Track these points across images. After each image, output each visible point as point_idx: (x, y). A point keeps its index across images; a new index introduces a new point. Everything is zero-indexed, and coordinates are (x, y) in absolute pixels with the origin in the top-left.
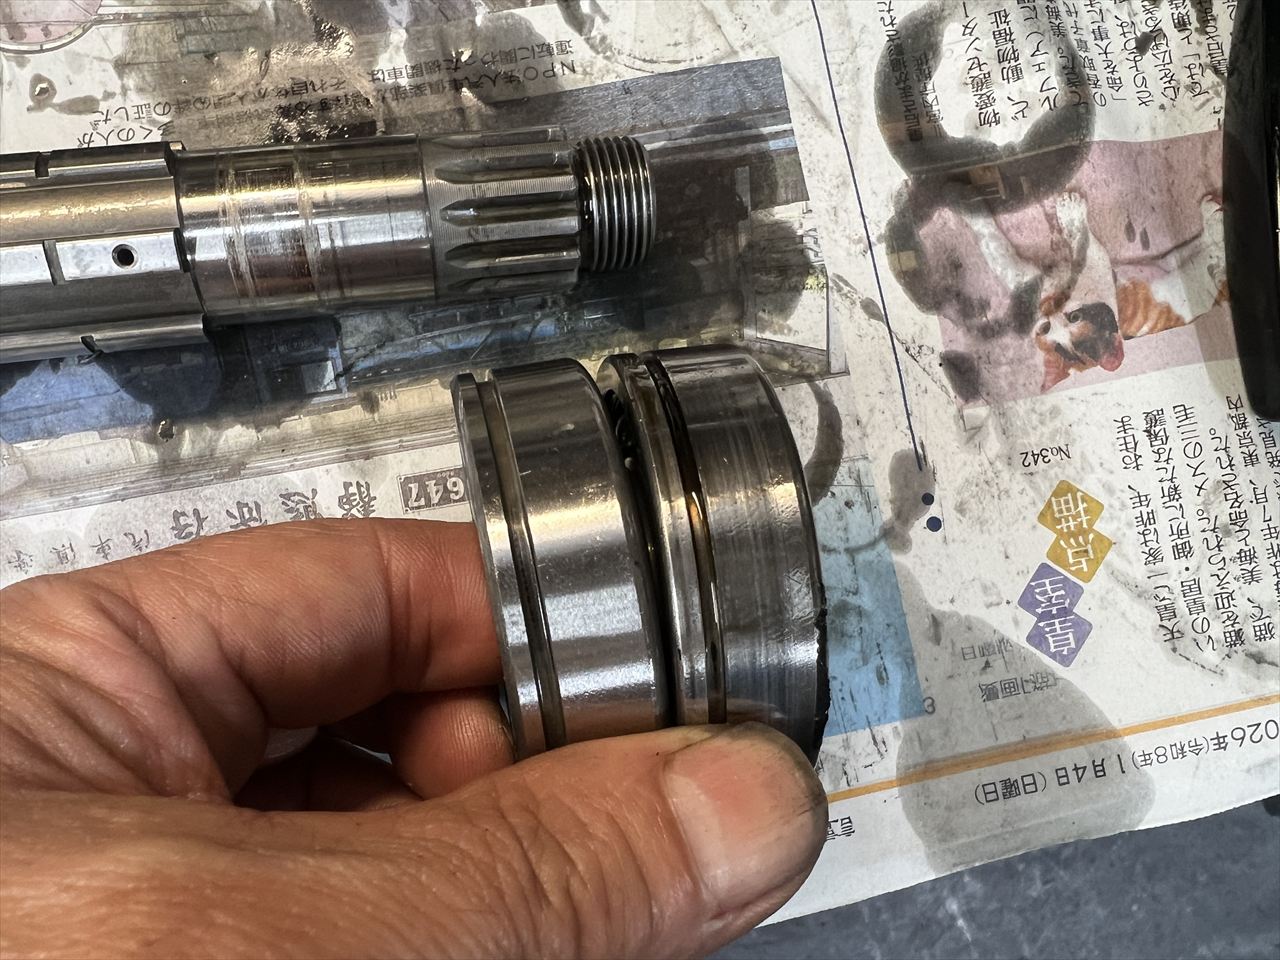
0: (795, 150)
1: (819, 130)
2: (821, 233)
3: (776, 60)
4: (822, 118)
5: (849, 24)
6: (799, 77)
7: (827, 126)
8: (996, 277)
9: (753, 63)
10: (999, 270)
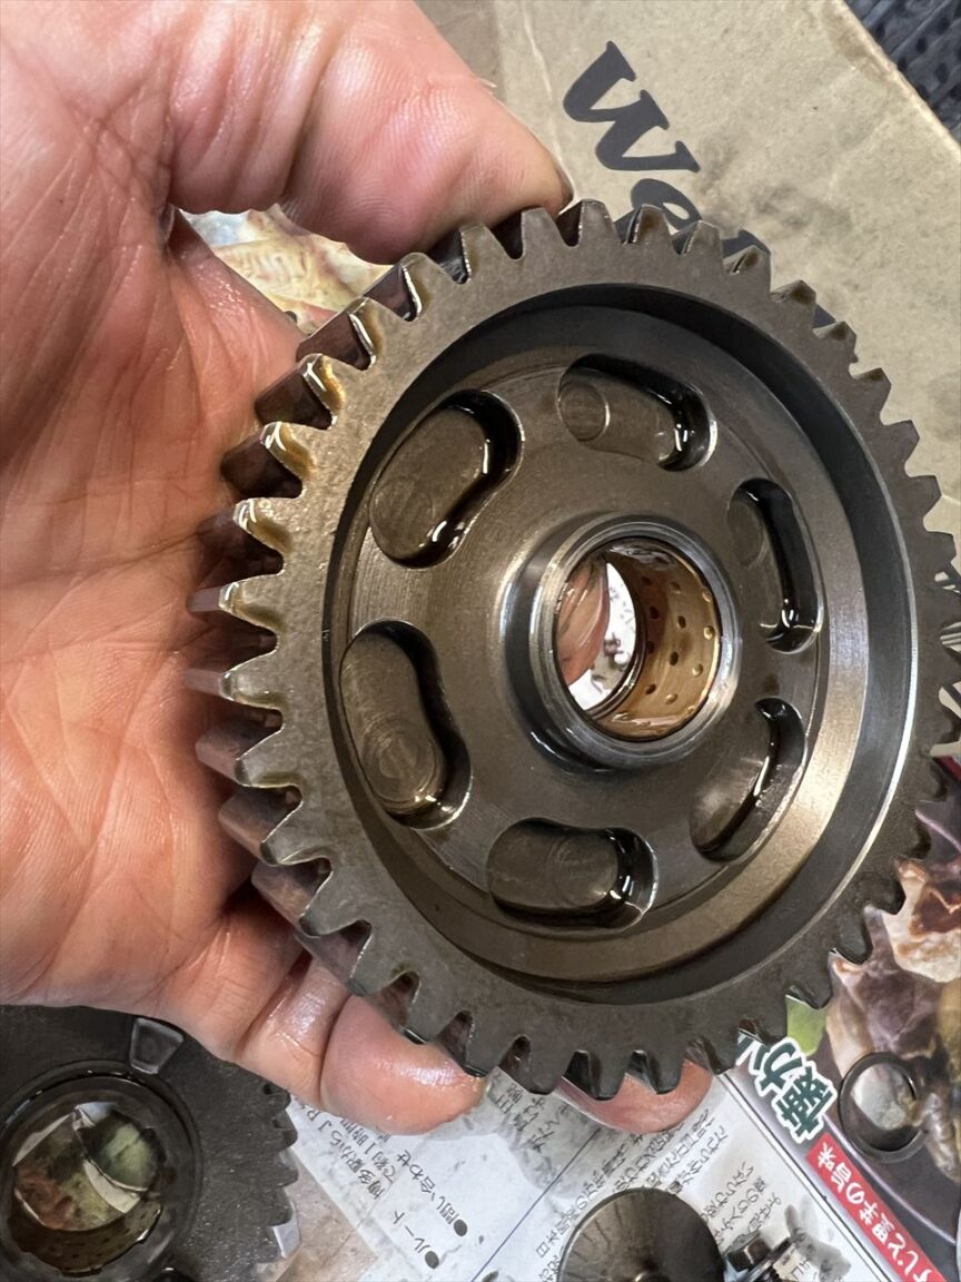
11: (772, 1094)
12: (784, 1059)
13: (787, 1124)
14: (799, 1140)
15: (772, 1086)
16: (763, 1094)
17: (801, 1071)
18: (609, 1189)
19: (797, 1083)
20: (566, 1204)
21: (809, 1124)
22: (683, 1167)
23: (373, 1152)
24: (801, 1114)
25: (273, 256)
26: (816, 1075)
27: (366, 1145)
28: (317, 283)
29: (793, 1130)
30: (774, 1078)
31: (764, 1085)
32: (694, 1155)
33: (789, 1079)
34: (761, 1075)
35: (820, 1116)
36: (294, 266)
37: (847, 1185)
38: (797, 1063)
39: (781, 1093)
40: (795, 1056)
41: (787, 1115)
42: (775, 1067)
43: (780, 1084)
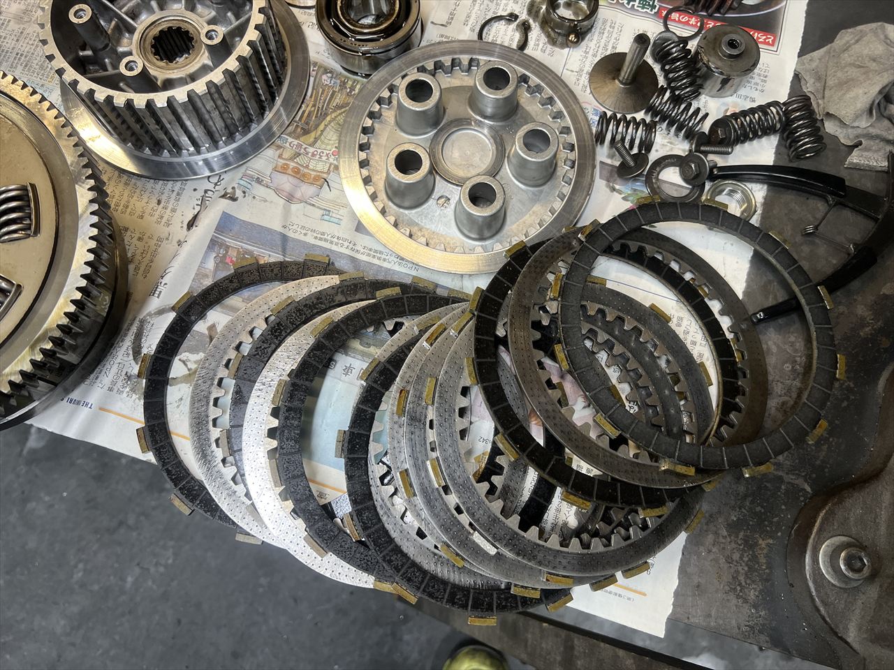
11: (633, 5)
13: (645, 10)
14: (653, 13)
16: (629, 7)
20: (577, 68)
21: (653, 7)
22: (612, 40)
24: (649, 5)
31: (628, 4)
32: (615, 35)
34: (626, 2)
35: (656, 4)
37: (679, 18)
39: (636, 4)
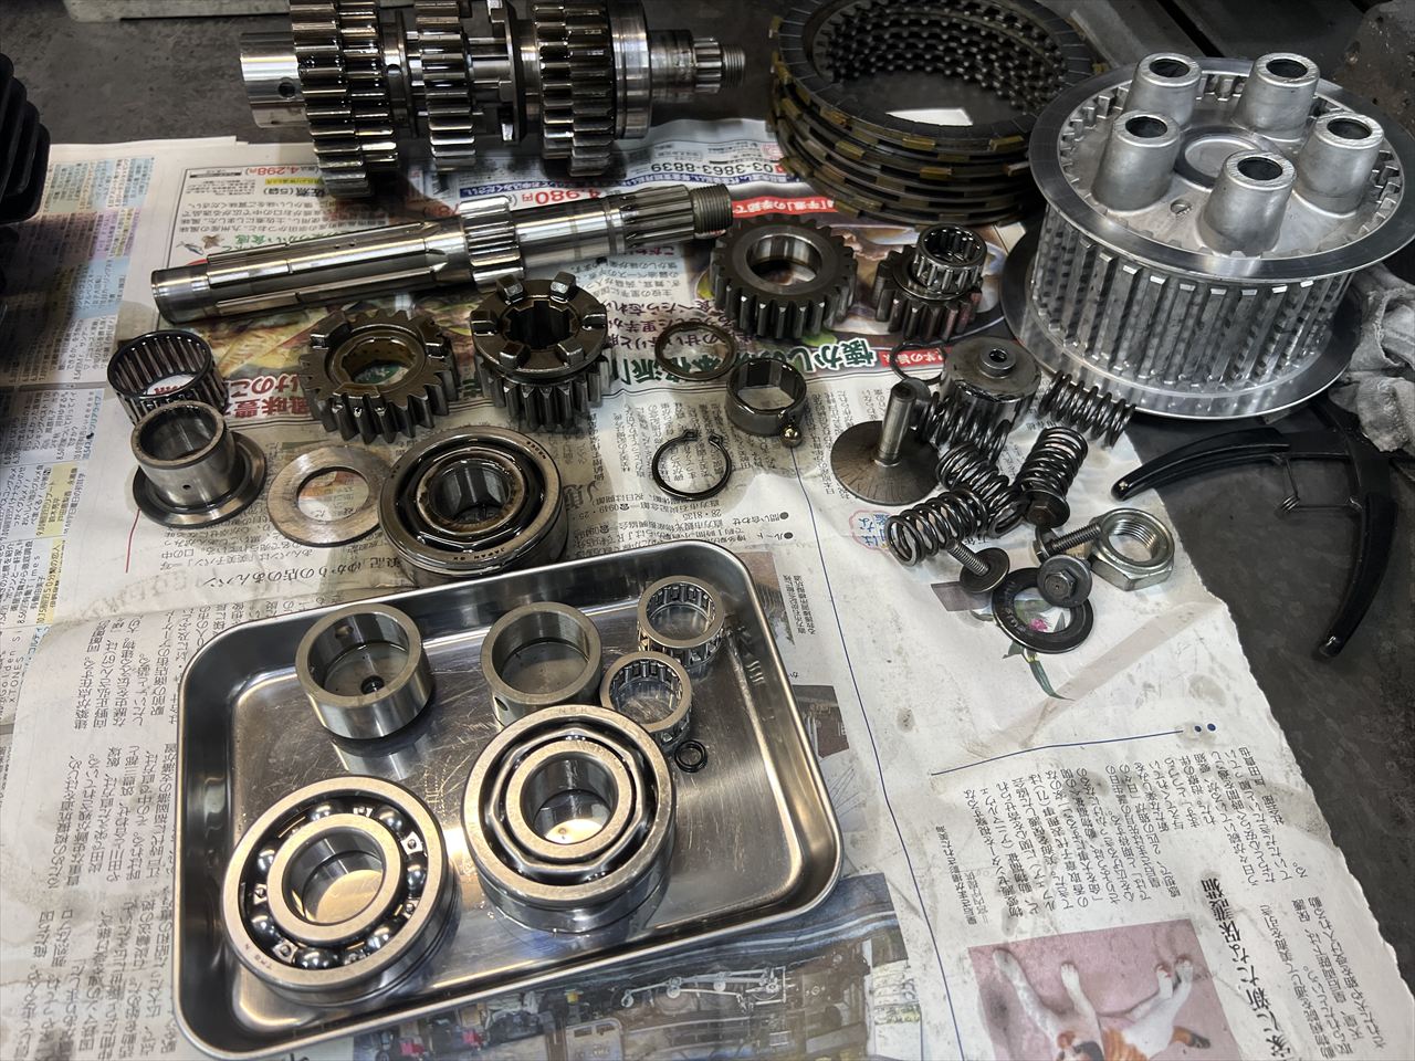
0: (898, 927)
1: (912, 916)
2: (917, 982)
3: (882, 874)
4: (913, 909)
5: (925, 854)
6: (897, 885)
7: (917, 913)
8: (1029, 1018)
9: (868, 877)
10: (1030, 1013)
11: (842, 365)
12: (829, 354)
13: (861, 365)
14: (873, 363)
15: (837, 364)
16: (838, 368)
17: (841, 349)
18: (827, 453)
19: (845, 351)
20: (816, 471)
21: (869, 356)
22: (842, 417)
23: (723, 531)
24: (862, 356)
25: (243, 347)
26: (848, 343)
27: (717, 533)
28: (274, 336)
29: (866, 364)
30: (834, 361)
31: (834, 366)
32: (841, 409)
33: (840, 353)
34: (829, 365)
35: (869, 350)
36: (256, 341)
37: (910, 358)
38: (836, 349)
39: (845, 361)
40: (832, 348)
41: (857, 363)
42: (829, 357)
43: (840, 359)
